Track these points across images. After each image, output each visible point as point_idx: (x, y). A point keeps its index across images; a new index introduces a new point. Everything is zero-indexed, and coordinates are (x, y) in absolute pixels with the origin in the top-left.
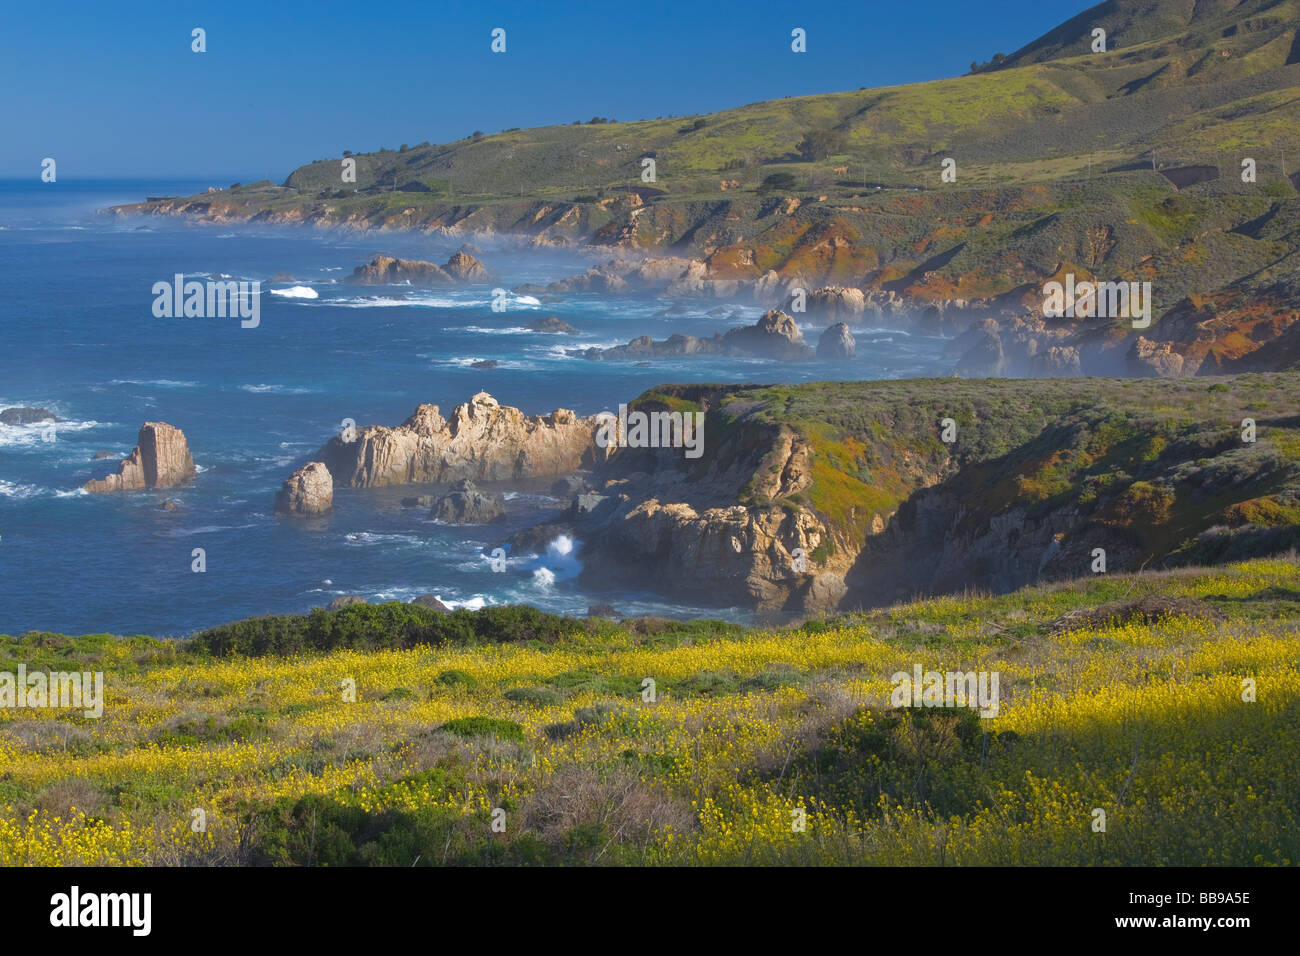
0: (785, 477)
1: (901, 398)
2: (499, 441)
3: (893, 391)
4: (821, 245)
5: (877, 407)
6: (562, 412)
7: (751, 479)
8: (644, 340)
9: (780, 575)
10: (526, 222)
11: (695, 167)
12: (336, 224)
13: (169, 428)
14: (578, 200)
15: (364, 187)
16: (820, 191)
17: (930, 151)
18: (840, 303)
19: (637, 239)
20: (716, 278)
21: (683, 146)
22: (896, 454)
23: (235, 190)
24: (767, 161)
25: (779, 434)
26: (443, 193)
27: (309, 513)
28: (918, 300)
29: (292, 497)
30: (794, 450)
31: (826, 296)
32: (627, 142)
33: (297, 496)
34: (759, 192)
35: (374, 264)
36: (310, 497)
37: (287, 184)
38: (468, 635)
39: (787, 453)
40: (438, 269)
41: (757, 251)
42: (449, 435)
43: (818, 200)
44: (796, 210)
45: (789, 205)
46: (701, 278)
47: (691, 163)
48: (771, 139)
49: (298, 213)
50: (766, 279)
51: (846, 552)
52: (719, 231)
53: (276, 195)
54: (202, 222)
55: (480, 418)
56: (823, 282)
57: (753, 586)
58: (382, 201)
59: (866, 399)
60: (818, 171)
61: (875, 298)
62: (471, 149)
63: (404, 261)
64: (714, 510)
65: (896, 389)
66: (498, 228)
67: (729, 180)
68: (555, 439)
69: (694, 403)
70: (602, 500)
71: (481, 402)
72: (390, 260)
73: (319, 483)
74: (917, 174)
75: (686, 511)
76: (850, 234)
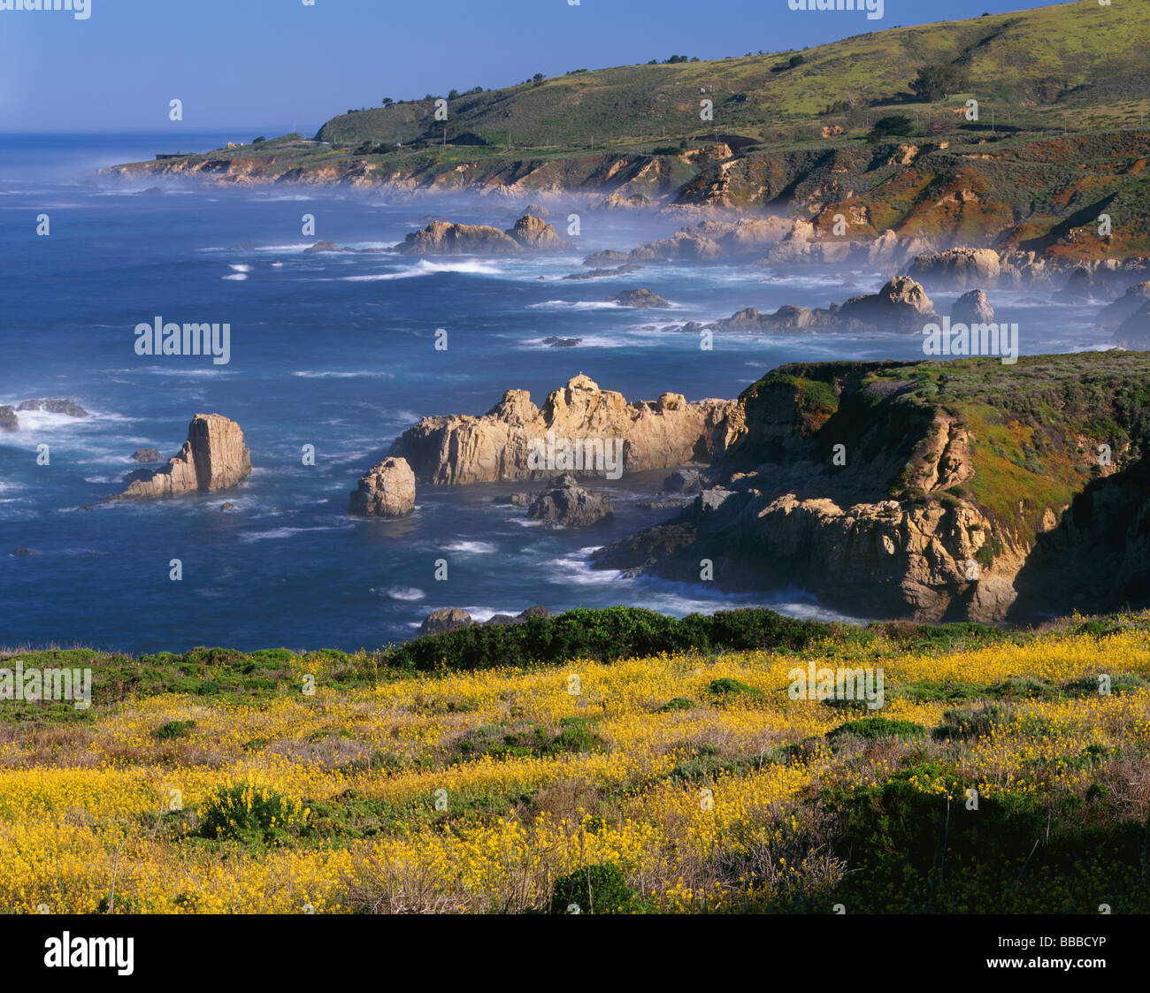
0: (943, 465)
1: (1071, 374)
2: (600, 430)
3: (1060, 367)
4: (946, 199)
5: (1042, 385)
6: (671, 397)
7: (903, 470)
8: (750, 313)
9: (939, 580)
10: (598, 179)
11: (792, 111)
12: (379, 184)
13: (223, 420)
14: (658, 152)
15: (409, 139)
16: (940, 137)
17: (1066, 86)
18: (971, 266)
19: (729, 196)
20: (825, 241)
21: (777, 87)
22: (1068, 439)
23: (257, 144)
24: (875, 103)
25: (933, 418)
26: (501, 146)
27: (390, 515)
28: (1062, 261)
29: (370, 497)
30: (952, 436)
31: (956, 259)
32: (712, 83)
33: (376, 496)
34: (870, 138)
35: (429, 229)
36: (389, 497)
37: (319, 137)
38: (702, 642)
39: (943, 439)
40: (502, 234)
41: (871, 208)
42: (544, 424)
43: (938, 148)
44: (915, 159)
45: (905, 153)
46: (808, 240)
47: (787, 106)
48: (879, 76)
49: (333, 172)
50: (883, 240)
51: (1014, 553)
52: (823, 186)
53: (307, 151)
54: (222, 183)
55: (579, 404)
56: (949, 243)
57: (908, 593)
58: (431, 157)
59: (1030, 376)
60: (936, 113)
61: (1012, 260)
62: (532, 94)
63: (462, 226)
64: (862, 506)
65: (1064, 364)
66: (566, 186)
67: (831, 126)
68: (663, 428)
69: (827, 384)
70: (731, 496)
71: (580, 387)
72: (448, 225)
73: (399, 482)
74: (1054, 114)
75: (828, 508)
76: (980, 186)
